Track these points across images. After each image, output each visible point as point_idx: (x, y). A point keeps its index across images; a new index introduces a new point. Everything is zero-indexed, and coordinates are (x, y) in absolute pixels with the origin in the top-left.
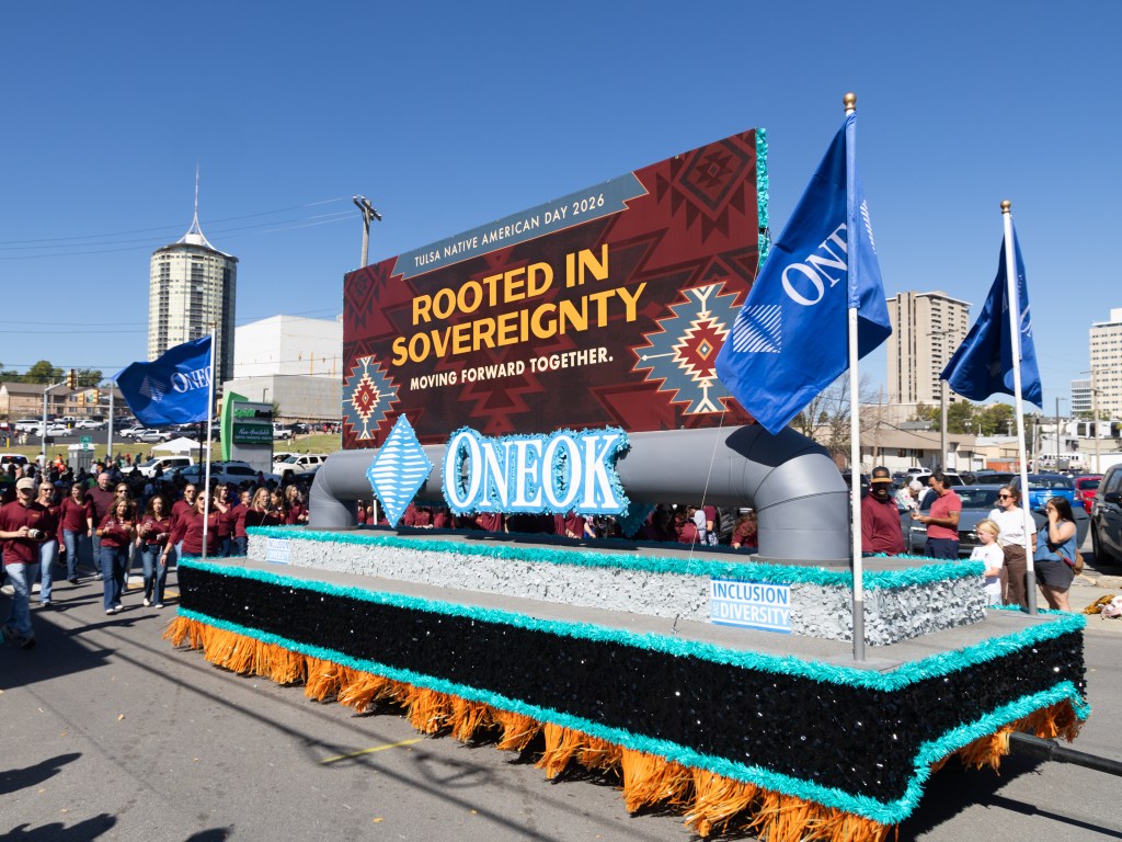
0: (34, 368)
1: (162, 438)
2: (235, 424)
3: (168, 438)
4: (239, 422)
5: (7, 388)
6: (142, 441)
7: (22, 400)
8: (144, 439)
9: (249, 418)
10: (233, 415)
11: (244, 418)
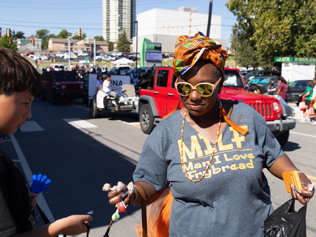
0: (61, 33)
1: (112, 60)
2: (146, 52)
3: (114, 60)
4: (148, 51)
5: (52, 40)
6: (104, 61)
7: (57, 45)
8: (105, 60)
9: (152, 49)
10: (145, 48)
11: (150, 49)
